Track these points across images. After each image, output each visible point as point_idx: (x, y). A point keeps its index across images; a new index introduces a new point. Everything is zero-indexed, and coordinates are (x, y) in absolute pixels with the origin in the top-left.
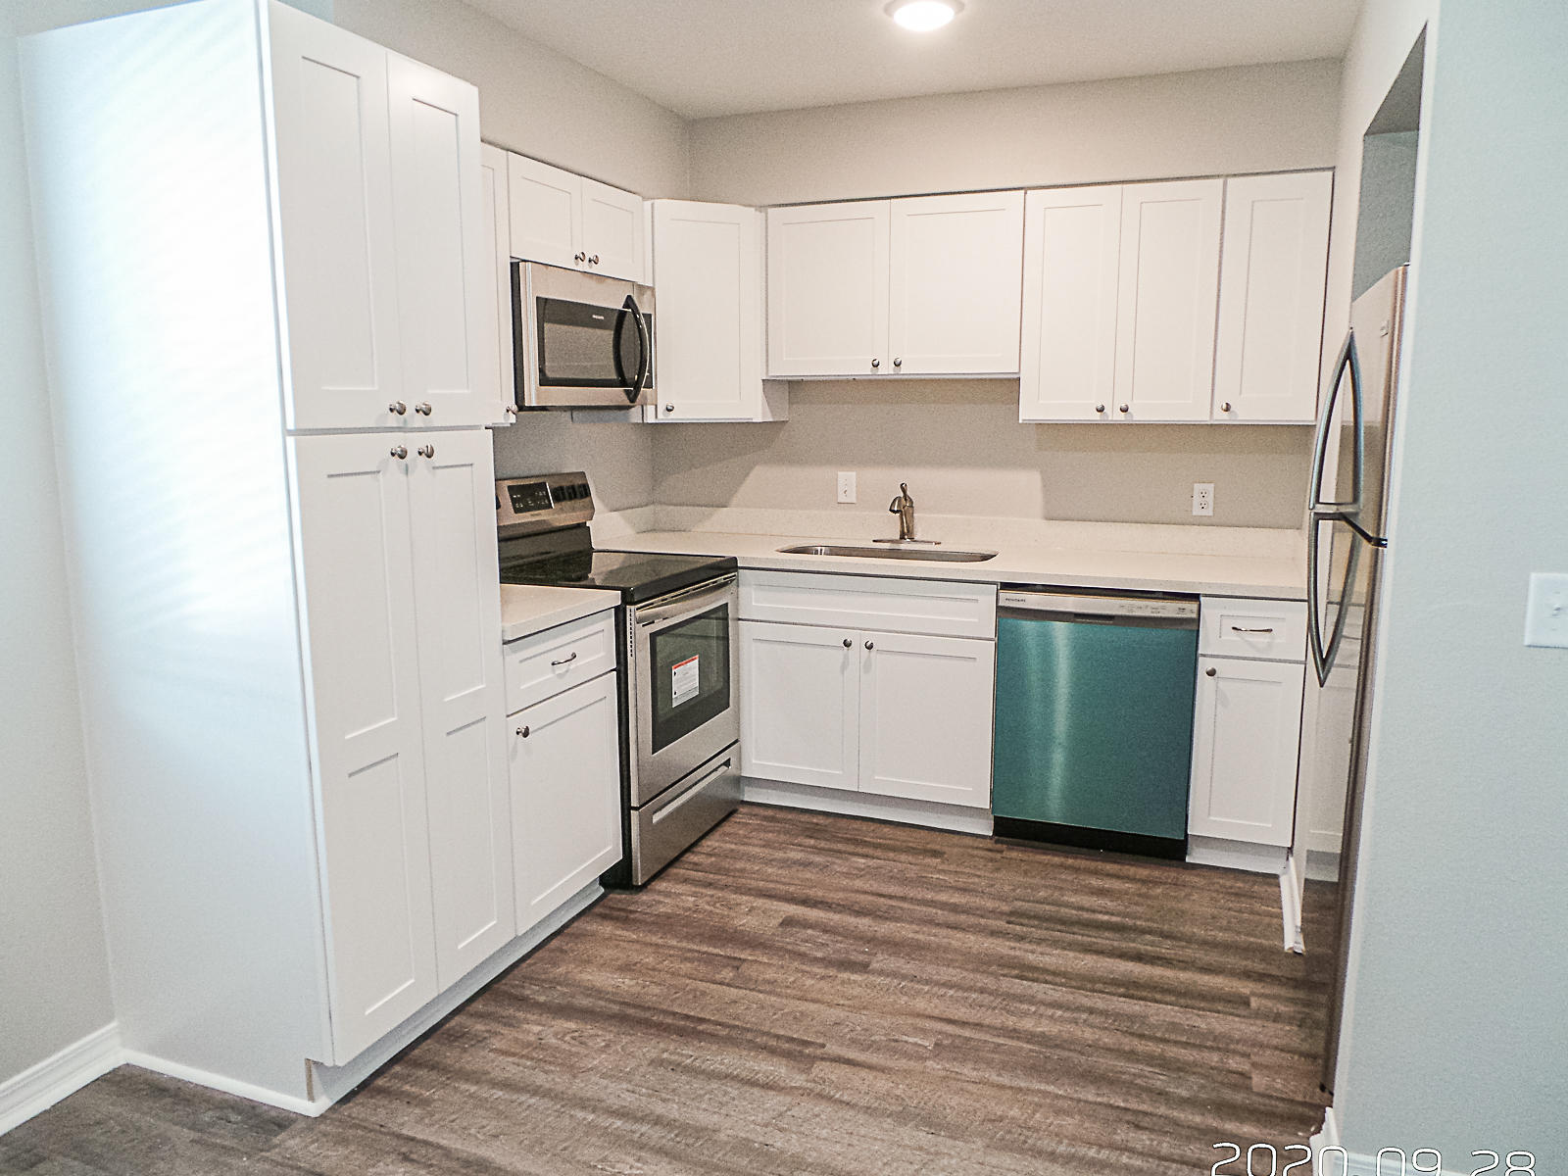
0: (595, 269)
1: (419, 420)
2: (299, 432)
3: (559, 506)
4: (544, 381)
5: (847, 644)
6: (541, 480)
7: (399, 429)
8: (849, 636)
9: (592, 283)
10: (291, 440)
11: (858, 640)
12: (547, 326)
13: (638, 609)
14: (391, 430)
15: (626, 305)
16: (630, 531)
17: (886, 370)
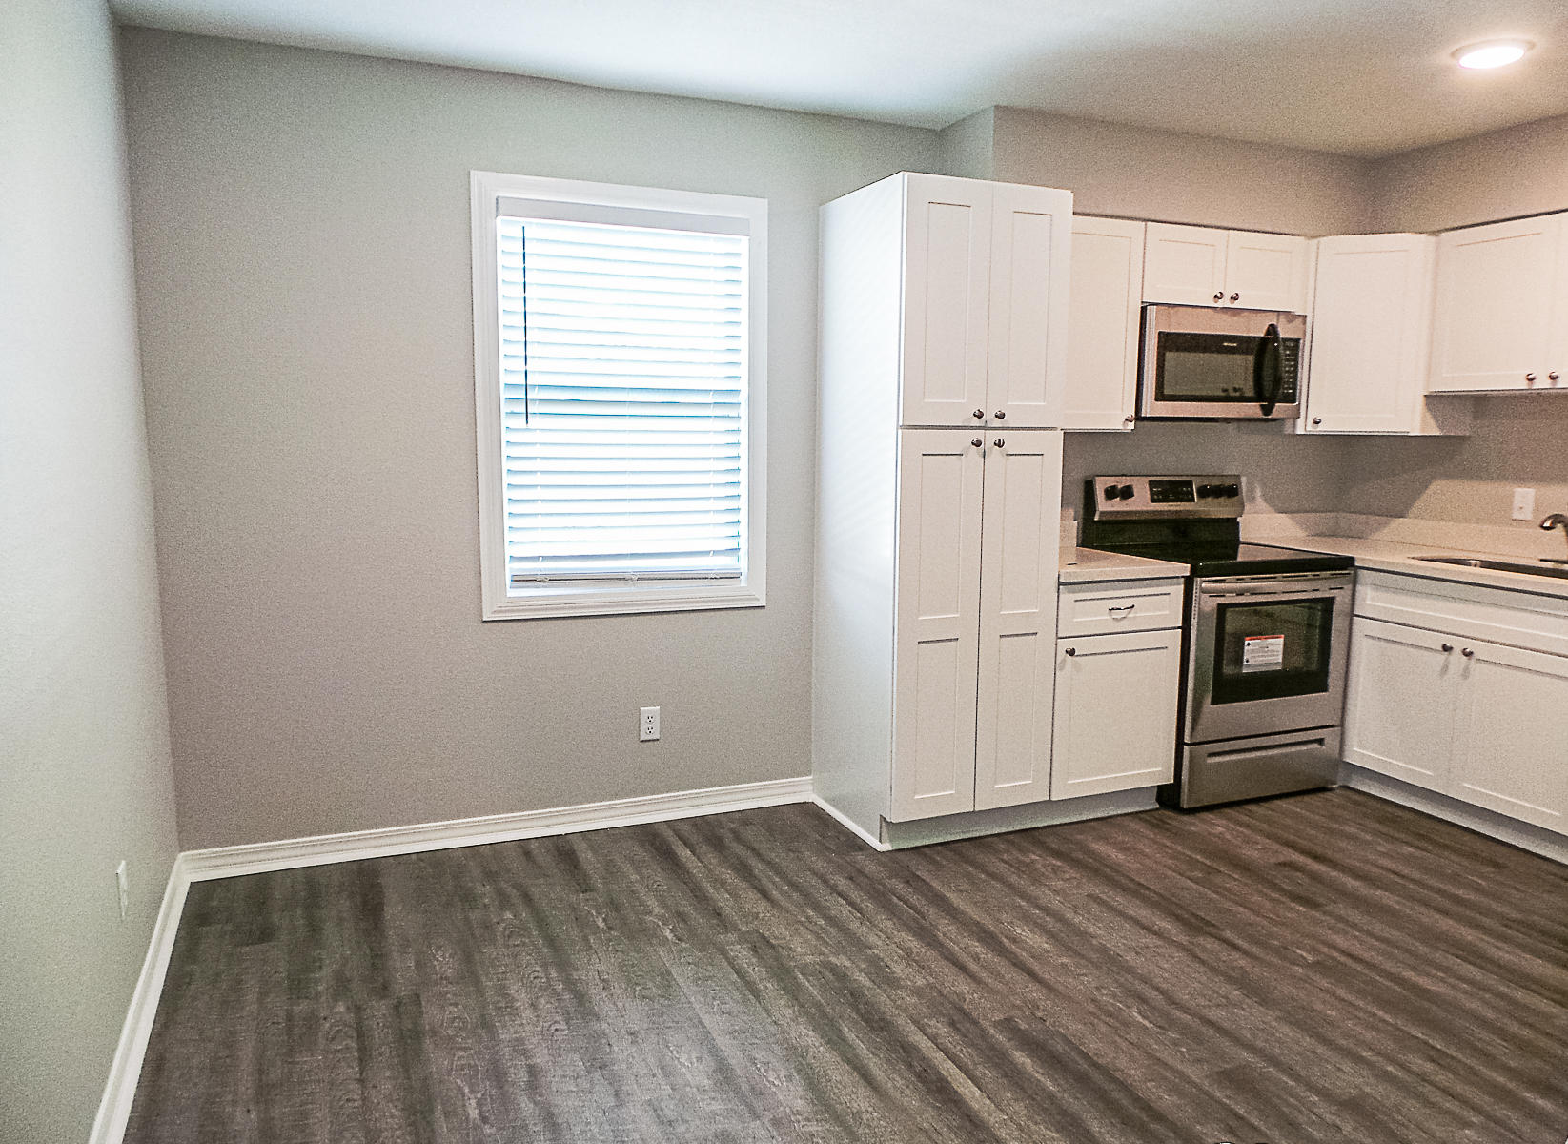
0: (1236, 305)
1: (997, 423)
2: (903, 427)
3: (1203, 501)
4: (1161, 396)
5: (1446, 649)
6: (1188, 479)
7: (979, 428)
8: (1450, 641)
9: (1226, 317)
10: (900, 431)
11: (1458, 647)
12: (1169, 355)
13: (1204, 581)
14: (972, 428)
15: (1268, 332)
16: (1301, 534)
17: (1542, 383)
